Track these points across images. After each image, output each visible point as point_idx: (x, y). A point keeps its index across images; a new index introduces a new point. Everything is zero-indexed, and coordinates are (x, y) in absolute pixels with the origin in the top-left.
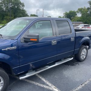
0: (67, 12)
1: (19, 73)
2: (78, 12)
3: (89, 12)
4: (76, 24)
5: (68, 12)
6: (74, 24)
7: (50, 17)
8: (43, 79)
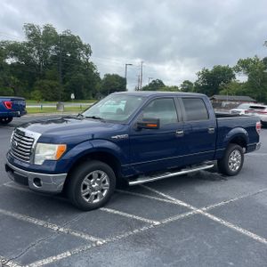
0: (207, 70)
2: (239, 70)
4: (233, 103)
5: (210, 69)
6: (228, 103)
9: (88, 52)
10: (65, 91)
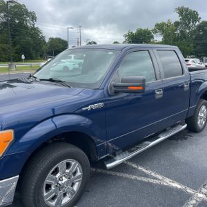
0: (132, 33)
1: (104, 156)
2: (156, 32)
3: (179, 32)
5: (134, 32)
7: (95, 43)
8: (140, 168)
9: (34, 18)
10: (16, 53)
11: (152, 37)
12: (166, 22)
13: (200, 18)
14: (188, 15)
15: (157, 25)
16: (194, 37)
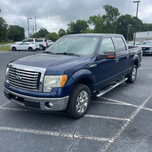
3: (105, 22)
8: (108, 99)
11: (88, 26)
12: (97, 15)
13: (120, 13)
14: (112, 11)
15: (91, 18)
16: (116, 26)
